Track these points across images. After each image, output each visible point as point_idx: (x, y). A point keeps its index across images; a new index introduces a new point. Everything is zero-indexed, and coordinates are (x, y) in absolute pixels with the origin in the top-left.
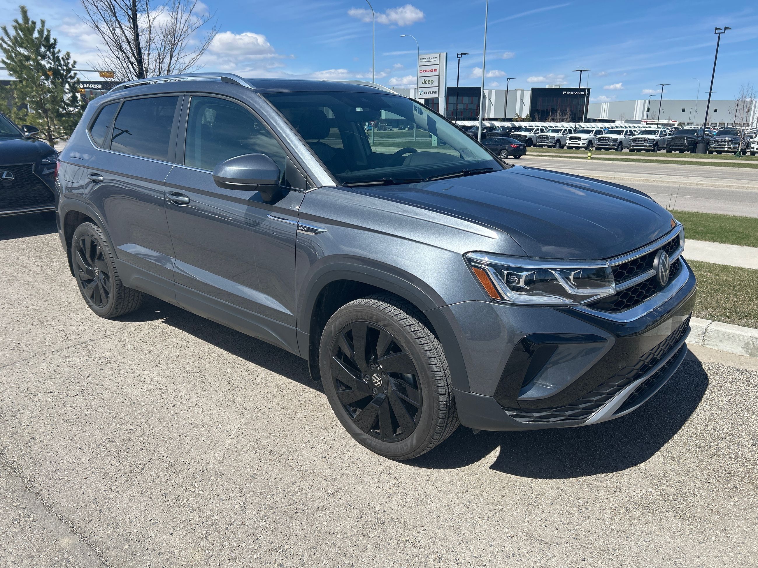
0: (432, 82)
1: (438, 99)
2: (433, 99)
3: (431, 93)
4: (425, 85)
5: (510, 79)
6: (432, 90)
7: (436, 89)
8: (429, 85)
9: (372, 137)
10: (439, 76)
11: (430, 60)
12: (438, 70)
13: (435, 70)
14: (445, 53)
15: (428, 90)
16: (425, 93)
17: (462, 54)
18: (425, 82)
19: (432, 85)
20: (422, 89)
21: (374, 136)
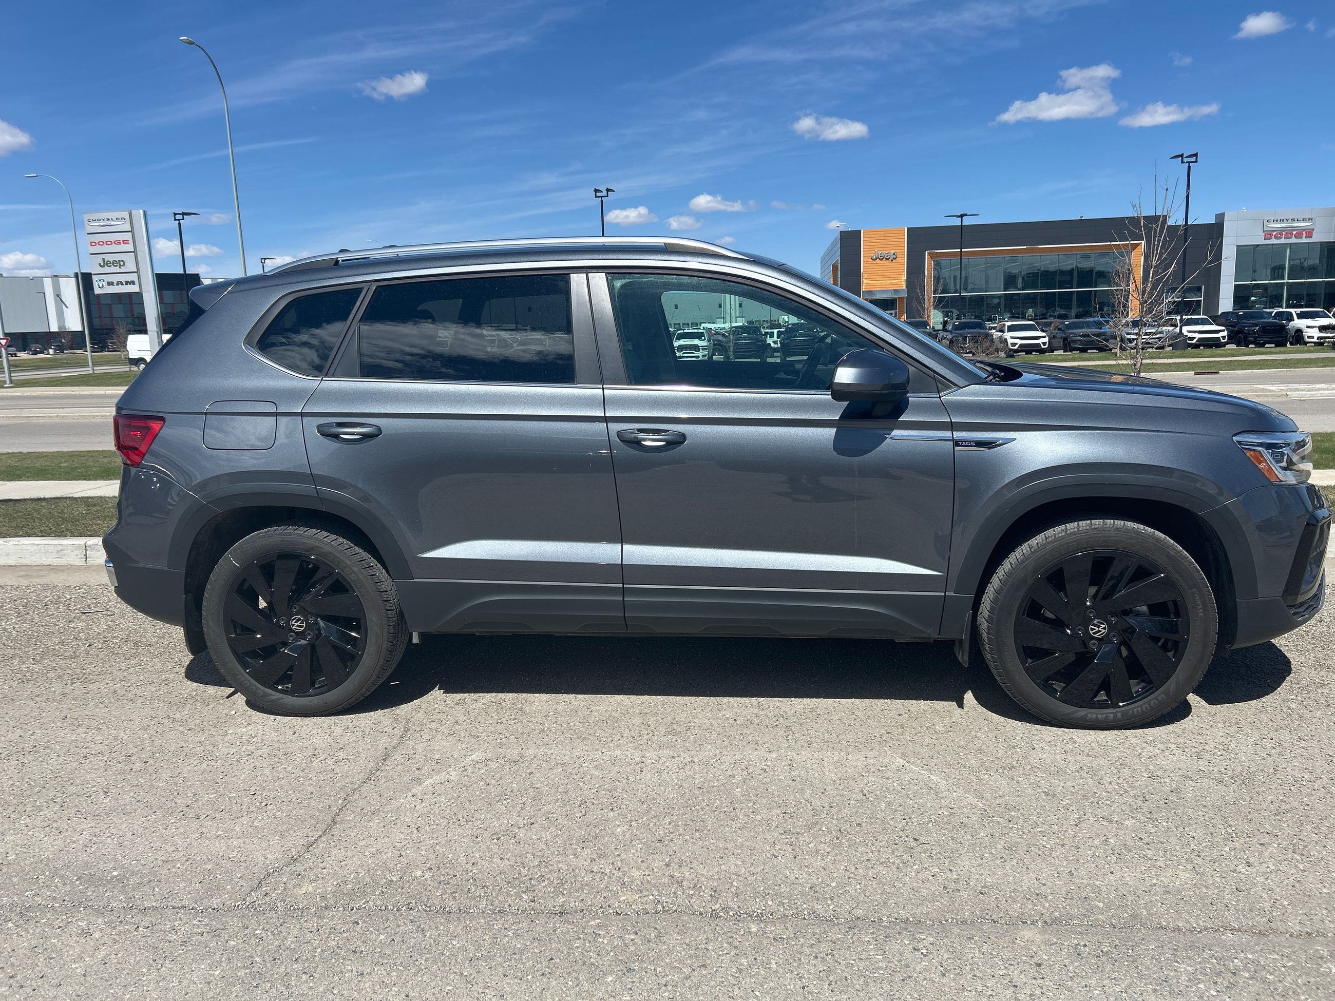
0: (122, 263)
1: (139, 295)
2: (130, 295)
3: (122, 284)
4: (107, 269)
5: (265, 259)
6: (123, 278)
7: (133, 277)
8: (117, 269)
9: (6, 370)
10: (135, 252)
11: (112, 223)
12: (131, 242)
13: (125, 242)
14: (141, 212)
15: (115, 278)
16: (110, 284)
17: (183, 214)
18: (106, 264)
19: (123, 269)
20: (102, 277)
21: (9, 368)
